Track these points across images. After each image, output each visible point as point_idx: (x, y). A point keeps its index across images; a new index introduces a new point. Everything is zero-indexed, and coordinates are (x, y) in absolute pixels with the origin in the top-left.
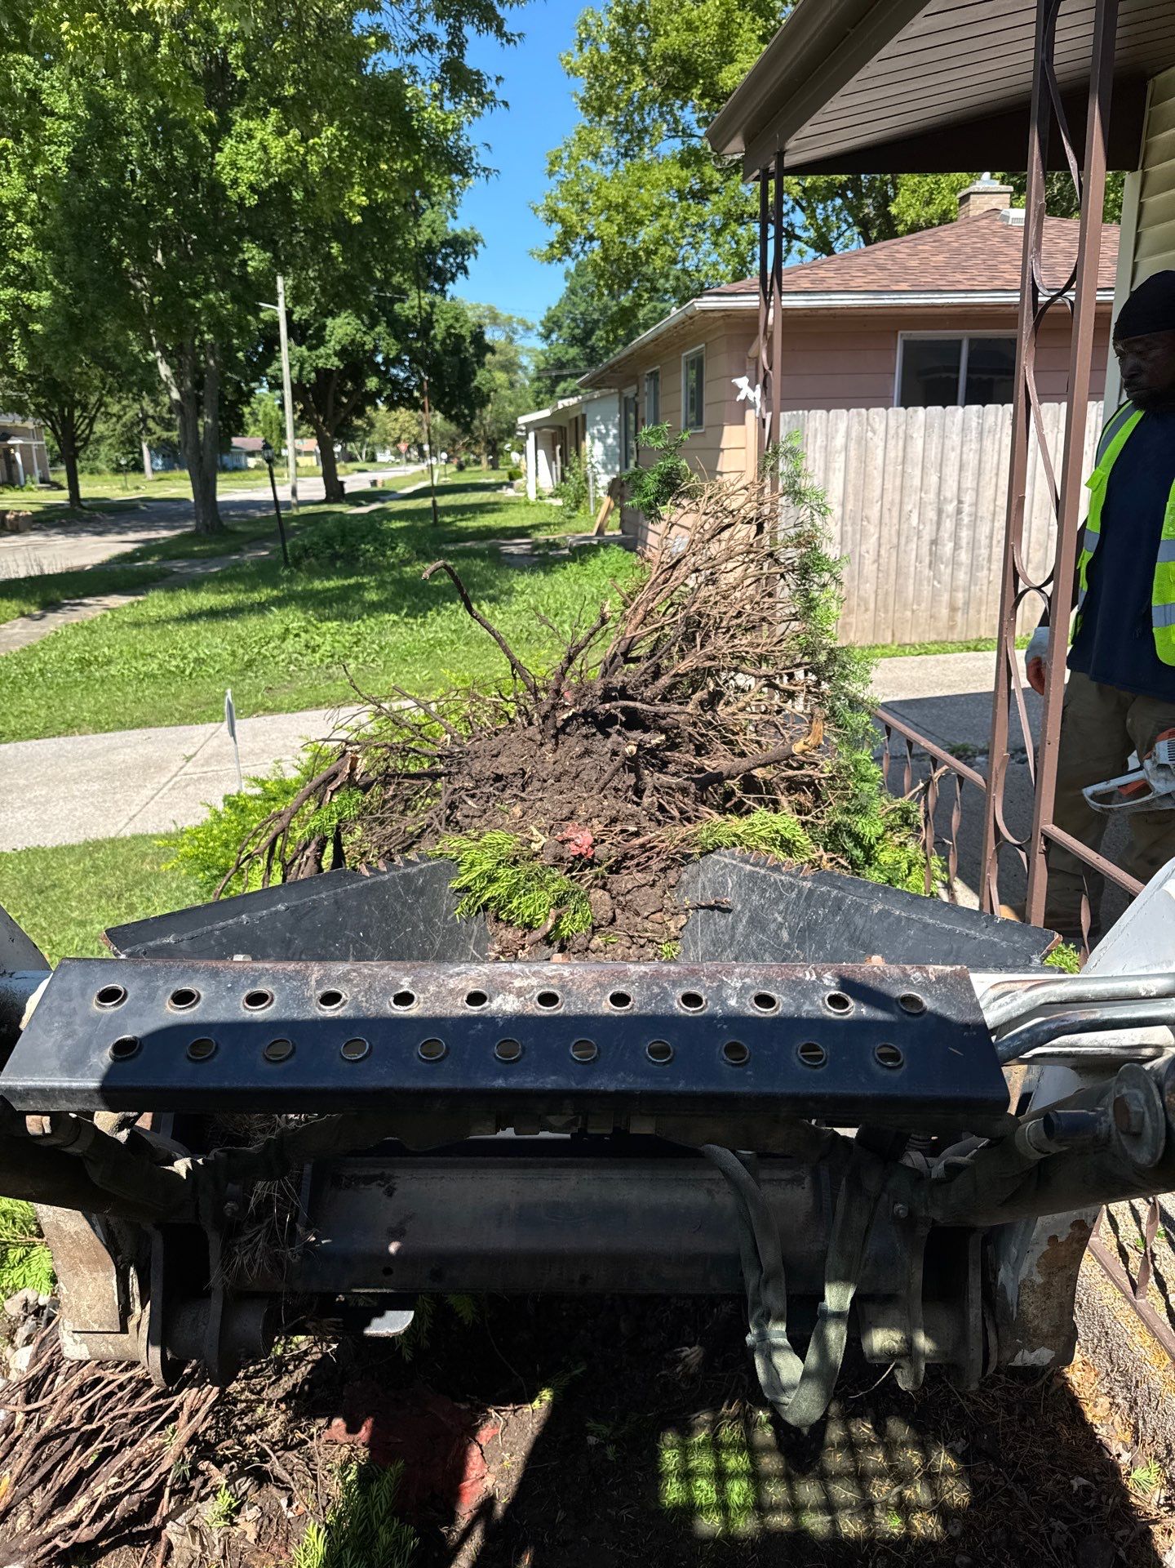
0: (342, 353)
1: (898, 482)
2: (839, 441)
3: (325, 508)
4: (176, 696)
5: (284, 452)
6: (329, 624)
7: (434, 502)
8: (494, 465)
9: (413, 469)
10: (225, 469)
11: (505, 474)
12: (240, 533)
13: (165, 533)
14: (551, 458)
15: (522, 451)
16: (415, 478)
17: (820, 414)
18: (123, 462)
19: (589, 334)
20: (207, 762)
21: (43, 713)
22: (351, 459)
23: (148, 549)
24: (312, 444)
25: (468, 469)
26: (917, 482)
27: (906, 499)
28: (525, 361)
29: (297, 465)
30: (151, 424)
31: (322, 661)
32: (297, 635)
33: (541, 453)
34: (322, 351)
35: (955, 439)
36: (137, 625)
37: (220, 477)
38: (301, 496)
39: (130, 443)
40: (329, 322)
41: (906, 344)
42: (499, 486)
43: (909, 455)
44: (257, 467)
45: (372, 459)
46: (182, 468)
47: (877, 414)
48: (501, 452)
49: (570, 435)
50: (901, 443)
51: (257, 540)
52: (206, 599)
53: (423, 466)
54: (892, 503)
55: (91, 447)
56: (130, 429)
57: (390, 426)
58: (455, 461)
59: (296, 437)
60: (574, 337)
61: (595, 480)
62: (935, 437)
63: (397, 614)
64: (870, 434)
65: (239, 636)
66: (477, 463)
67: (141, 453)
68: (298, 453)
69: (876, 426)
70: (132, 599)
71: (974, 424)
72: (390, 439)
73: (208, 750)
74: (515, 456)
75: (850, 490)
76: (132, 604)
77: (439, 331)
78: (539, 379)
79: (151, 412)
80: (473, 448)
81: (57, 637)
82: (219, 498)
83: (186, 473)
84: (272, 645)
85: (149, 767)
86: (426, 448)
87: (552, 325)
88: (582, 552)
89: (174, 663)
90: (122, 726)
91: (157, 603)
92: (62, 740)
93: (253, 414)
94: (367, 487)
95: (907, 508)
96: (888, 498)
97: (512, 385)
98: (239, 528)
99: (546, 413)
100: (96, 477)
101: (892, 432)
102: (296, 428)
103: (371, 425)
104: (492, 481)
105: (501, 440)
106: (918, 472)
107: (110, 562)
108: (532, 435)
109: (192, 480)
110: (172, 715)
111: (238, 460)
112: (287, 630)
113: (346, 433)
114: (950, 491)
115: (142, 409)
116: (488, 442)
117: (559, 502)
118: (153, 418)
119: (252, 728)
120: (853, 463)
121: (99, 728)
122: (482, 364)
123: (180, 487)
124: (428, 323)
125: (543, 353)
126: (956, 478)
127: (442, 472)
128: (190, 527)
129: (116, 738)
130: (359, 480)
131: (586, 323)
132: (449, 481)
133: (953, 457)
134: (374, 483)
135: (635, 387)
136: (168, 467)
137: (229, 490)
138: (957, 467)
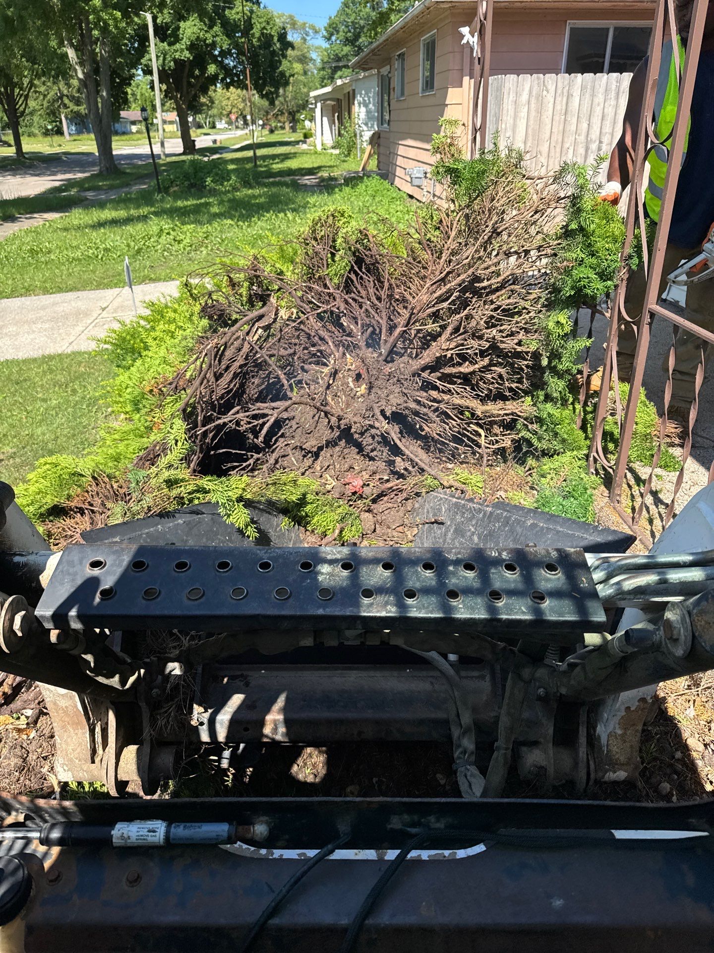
0: (192, 47)
1: (561, 128)
2: (525, 97)
3: (183, 158)
4: (94, 272)
5: (155, 121)
6: (189, 227)
7: (255, 153)
8: (294, 129)
9: (240, 133)
10: (117, 133)
11: (302, 135)
12: (128, 173)
13: (80, 175)
14: (332, 123)
15: (313, 119)
16: (241, 138)
17: (513, 77)
18: (49, 127)
19: (357, 36)
20: (115, 311)
21: (10, 282)
22: (199, 126)
23: (70, 184)
24: (173, 116)
25: (276, 132)
26: (573, 128)
27: (566, 140)
28: (314, 55)
29: (164, 130)
30: (66, 101)
31: (184, 249)
32: (168, 234)
33: (325, 119)
34: (177, 46)
35: (600, 98)
36: (66, 229)
37: (114, 138)
38: (168, 151)
39: (53, 114)
40: (182, 24)
41: (573, 30)
42: (297, 142)
43: (569, 109)
44: (138, 132)
45: (213, 127)
46: (89, 132)
47: (550, 78)
48: (298, 121)
49: (344, 104)
50: (565, 99)
51: (140, 178)
52: (108, 214)
53: (247, 131)
54: (557, 142)
55: (28, 118)
56: (52, 104)
57: (224, 103)
58: (268, 127)
59: (163, 111)
60: (347, 39)
61: (361, 136)
62: (587, 96)
63: (232, 220)
64: (545, 93)
65: (131, 236)
66: (283, 128)
67: (61, 122)
68: (164, 122)
69: (549, 87)
70: (62, 214)
71: (614, 87)
72: (224, 112)
73: (116, 304)
74: (307, 123)
75: (530, 132)
76: (62, 217)
77: (256, 31)
78: (323, 69)
79: (65, 92)
80: (279, 117)
81: (15, 237)
82: (114, 153)
83: (92, 136)
84: (152, 240)
85: (79, 314)
86: (249, 117)
87: (332, 30)
88: (352, 180)
89: (91, 251)
90: (60, 290)
91: (77, 216)
92: (23, 298)
93: (133, 94)
94: (210, 144)
95: (566, 145)
96: (554, 138)
97: (305, 73)
98: (128, 171)
99: (328, 89)
100: (32, 139)
101: (559, 91)
102: (163, 105)
103: (212, 102)
104: (293, 139)
105: (298, 111)
106: (574, 120)
107: (45, 193)
108: (319, 105)
109: (97, 140)
110: (92, 283)
111: (125, 127)
112: (161, 230)
113: (194, 107)
114: (595, 134)
115: (59, 90)
116: (290, 113)
117: (337, 152)
118: (67, 96)
119: (142, 291)
120: (533, 114)
121: (46, 291)
122: (284, 56)
123: (88, 145)
124: (249, 25)
125: (326, 50)
126: (600, 125)
127: (260, 135)
128: (96, 170)
129: (58, 297)
130: (205, 140)
131: (355, 28)
132: (264, 140)
133: (598, 110)
134: (215, 142)
135: (388, 67)
136: (79, 132)
137: (121, 148)
138: (600, 117)
